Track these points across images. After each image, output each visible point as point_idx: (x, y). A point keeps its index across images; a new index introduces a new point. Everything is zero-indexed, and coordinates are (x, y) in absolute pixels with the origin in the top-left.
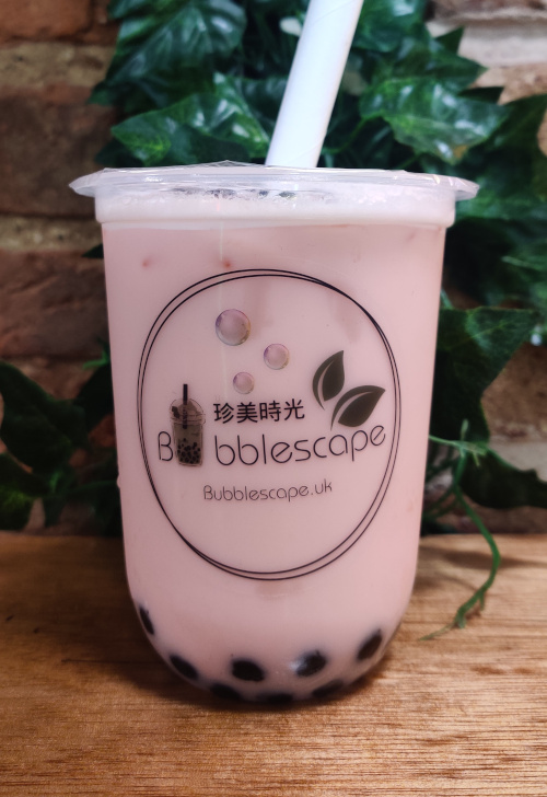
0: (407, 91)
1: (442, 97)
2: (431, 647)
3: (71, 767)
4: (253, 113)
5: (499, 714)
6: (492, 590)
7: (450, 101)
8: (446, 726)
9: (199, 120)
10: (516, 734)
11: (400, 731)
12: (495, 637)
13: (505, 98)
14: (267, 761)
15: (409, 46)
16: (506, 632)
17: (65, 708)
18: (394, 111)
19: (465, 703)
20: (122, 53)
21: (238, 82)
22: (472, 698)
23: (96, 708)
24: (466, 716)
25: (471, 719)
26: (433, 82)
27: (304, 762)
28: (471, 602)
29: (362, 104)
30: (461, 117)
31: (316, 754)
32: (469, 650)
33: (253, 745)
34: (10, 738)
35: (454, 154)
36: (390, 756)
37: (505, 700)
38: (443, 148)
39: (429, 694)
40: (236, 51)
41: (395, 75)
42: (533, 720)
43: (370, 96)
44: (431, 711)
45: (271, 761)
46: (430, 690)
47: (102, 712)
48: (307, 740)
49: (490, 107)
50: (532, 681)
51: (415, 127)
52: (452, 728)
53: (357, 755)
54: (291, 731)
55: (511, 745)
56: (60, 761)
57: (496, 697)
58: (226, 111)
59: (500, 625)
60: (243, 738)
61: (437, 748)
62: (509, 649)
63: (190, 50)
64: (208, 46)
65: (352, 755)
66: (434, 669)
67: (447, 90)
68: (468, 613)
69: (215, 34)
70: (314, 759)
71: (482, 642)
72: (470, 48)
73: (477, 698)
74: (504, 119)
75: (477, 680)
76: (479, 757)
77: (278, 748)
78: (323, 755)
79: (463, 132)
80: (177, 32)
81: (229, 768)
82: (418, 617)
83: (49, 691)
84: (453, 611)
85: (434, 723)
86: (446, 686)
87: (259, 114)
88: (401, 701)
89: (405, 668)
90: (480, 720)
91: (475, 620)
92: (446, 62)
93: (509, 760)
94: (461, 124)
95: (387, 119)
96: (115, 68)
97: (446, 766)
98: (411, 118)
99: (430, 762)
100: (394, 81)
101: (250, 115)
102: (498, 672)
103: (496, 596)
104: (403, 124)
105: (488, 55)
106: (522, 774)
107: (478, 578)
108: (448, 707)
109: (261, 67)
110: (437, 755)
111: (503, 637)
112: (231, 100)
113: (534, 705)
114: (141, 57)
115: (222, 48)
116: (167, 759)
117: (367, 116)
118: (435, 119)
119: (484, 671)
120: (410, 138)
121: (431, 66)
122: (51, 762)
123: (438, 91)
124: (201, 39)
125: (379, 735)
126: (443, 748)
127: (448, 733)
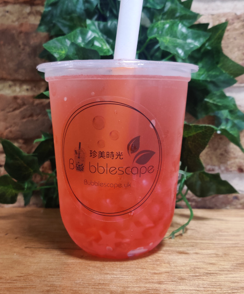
0: (167, 26)
1: (182, 29)
3: (25, 278)
9: (80, 40)
10: (187, 272)
15: (169, 5)
21: (97, 23)
23: (35, 262)
25: (172, 267)
26: (178, 22)
27: (108, 278)
29: (148, 31)
30: (189, 38)
31: (113, 276)
33: (91, 273)
41: (163, 19)
43: (152, 28)
45: (96, 278)
55: (184, 275)
58: (91, 36)
61: (157, 275)
72: (195, 7)
76: (172, 278)
85: (158, 268)
90: (175, 267)
94: (189, 41)
95: (158, 39)
97: (159, 280)
101: (102, 38)
104: (164, 41)
108: (165, 263)
117: (150, 37)
118: (178, 38)
121: (178, 15)
122: (18, 277)
123: (180, 26)
125: (137, 271)
127: (162, 271)
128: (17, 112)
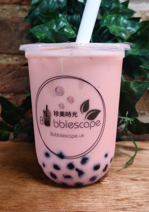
0: (113, 18)
1: (123, 20)
2: (119, 173)
3: (20, 208)
4: (70, 25)
5: (137, 192)
6: (136, 157)
7: (125, 21)
8: (122, 196)
9: (55, 27)
10: (142, 198)
11: (110, 197)
12: (136, 170)
13: (141, 21)
14: (74, 206)
15: (114, 5)
16: (139, 169)
17: (19, 191)
18: (110, 24)
19: (128, 189)
20: (32, 8)
21: (66, 16)
22: (130, 187)
23: (27, 191)
24: (128, 192)
25: (130, 193)
26: (121, 16)
27: (84, 206)
28: (130, 160)
29: (100, 22)
30: (129, 26)
31: (87, 204)
32: (129, 174)
33: (70, 201)
34: (4, 200)
35: (126, 36)
36: (107, 204)
37: (139, 188)
38: (123, 35)
39: (118, 186)
40: (65, 7)
41: (110, 14)
42: (146, 194)
43: (103, 20)
44: (119, 191)
45: (75, 206)
46: (118, 185)
47: (29, 192)
48: (85, 200)
49: (137, 23)
50: (146, 182)
51: (115, 29)
52: (124, 196)
53: (98, 204)
54: (80, 197)
55: (140, 201)
56: (17, 206)
57: (136, 187)
58: (62, 24)
59: (138, 167)
60: (67, 199)
61: (120, 202)
62: (140, 173)
63: (52, 7)
64: (57, 6)
65: (97, 204)
66: (119, 179)
67: (125, 18)
68: (129, 164)
70: (87, 205)
71: (133, 172)
72: (131, 6)
73: (131, 187)
74: (141, 26)
75: (131, 182)
76: (132, 204)
77: (77, 202)
78: (89, 204)
79: (129, 30)
81: (64, 208)
82: (115, 165)
83: (14, 186)
84: (125, 163)
85: (119, 195)
86: (123, 184)
87: (71, 25)
88: (110, 189)
89: (112, 179)
90: (132, 194)
91: (131, 166)
92: (124, 10)
93: (140, 205)
94: (129, 28)
95: (107, 27)
96: (31, 12)
97: (122, 207)
98: (114, 26)
99: (118, 206)
100: (110, 16)
101: (69, 26)
102: (137, 180)
103: (136, 158)
104: (112, 28)
105: (136, 8)
106: (143, 209)
107: (132, 153)
108: (123, 190)
109: (72, 11)
110: (120, 204)
111: (138, 170)
112: (64, 21)
113: (147, 190)
114: (38, 9)
115: (61, 6)
116: (46, 205)
117: (102, 26)
118: (121, 26)
119: (133, 180)
120: (114, 32)
121: (120, 11)
122: (15, 206)
123: (122, 18)
124: (55, 4)
125: (104, 198)
126: (122, 202)
127: (123, 197)
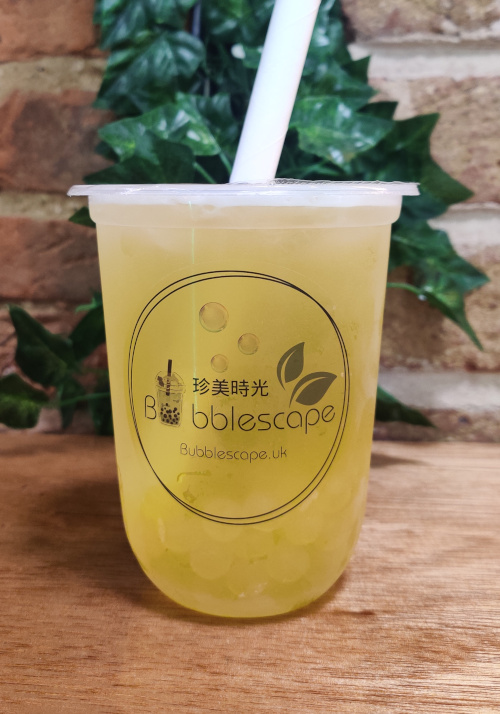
69: (180, 61)
80: (151, 60)
128: (55, 251)
